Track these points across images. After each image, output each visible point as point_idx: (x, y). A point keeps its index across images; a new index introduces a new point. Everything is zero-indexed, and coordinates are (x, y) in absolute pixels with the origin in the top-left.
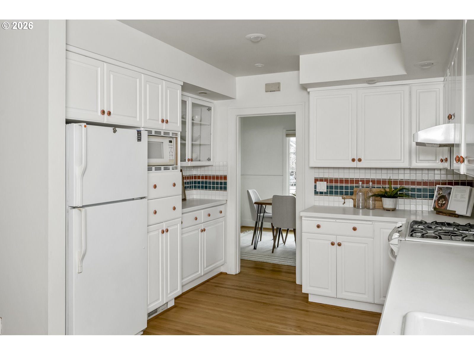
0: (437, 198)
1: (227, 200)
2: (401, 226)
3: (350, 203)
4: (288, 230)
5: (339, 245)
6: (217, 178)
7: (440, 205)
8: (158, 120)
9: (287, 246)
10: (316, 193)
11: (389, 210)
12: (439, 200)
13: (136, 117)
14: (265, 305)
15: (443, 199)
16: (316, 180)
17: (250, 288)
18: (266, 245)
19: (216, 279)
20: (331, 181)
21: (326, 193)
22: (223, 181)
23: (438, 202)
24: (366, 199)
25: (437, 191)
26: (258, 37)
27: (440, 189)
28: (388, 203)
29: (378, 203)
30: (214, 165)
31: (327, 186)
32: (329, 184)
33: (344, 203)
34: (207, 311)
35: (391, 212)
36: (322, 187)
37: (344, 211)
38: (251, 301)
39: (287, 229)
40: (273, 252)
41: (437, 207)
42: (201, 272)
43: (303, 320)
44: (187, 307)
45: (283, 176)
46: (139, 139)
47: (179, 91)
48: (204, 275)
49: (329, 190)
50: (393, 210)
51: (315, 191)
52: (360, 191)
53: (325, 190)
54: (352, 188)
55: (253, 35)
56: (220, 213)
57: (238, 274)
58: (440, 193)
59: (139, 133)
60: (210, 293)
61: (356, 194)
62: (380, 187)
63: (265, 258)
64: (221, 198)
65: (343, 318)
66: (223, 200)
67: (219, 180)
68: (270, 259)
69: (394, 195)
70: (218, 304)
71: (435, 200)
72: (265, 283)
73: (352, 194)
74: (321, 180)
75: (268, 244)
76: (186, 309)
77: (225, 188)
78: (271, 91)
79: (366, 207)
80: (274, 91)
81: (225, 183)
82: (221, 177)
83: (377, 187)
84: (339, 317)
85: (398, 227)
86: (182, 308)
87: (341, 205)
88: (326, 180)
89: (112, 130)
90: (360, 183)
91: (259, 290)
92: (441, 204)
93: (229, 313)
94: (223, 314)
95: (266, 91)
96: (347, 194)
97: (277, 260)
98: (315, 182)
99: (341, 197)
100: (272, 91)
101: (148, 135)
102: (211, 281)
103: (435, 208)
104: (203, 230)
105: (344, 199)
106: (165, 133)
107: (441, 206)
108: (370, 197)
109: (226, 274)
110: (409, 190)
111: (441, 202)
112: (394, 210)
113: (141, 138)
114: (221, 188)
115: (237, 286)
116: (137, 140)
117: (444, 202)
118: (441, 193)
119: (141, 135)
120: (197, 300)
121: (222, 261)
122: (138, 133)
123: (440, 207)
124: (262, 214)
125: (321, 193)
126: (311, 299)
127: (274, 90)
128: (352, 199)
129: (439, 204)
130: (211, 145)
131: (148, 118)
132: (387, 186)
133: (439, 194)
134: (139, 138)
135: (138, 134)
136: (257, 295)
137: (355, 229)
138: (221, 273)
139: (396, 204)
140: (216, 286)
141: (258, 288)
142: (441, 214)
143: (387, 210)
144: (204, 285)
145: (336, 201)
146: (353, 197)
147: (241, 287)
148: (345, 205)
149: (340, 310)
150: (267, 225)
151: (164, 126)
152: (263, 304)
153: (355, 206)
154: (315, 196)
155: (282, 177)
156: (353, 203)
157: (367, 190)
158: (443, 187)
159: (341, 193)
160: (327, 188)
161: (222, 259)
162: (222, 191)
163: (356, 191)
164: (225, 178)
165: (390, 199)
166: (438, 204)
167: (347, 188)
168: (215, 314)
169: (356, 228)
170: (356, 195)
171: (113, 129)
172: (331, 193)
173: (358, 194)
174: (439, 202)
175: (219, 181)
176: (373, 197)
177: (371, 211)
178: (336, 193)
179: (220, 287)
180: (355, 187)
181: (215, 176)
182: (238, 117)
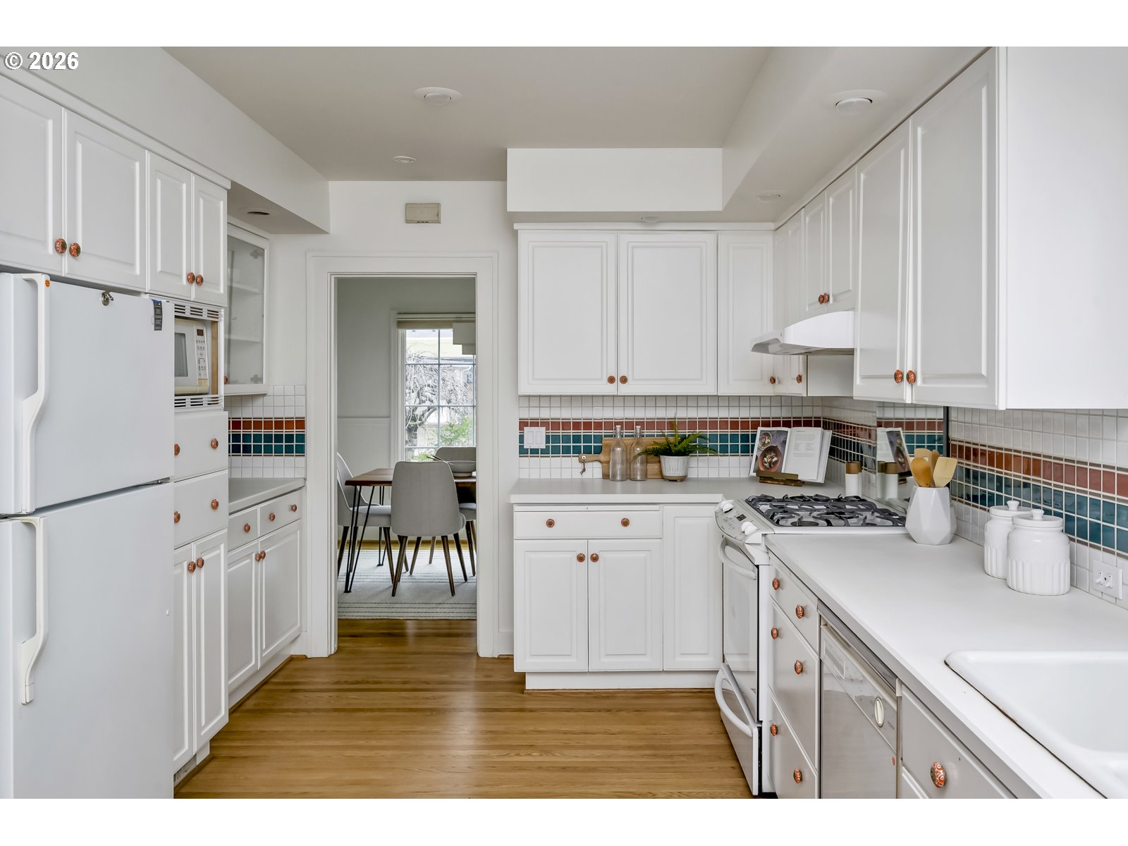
0: (761, 452)
1: (305, 479)
2: (731, 510)
3: (595, 470)
4: (419, 539)
5: (595, 558)
6: (279, 424)
7: (767, 465)
8: (180, 276)
9: (417, 578)
10: (523, 451)
11: (676, 481)
12: (764, 455)
13: (132, 265)
14: (434, 713)
15: (773, 454)
16: (523, 424)
17: (381, 683)
18: (368, 580)
19: (282, 673)
20: (555, 425)
21: (545, 452)
22: (295, 432)
23: (763, 459)
24: (629, 461)
25: (760, 439)
26: (445, 96)
27: (764, 434)
28: (672, 465)
29: (652, 468)
30: (270, 392)
31: (547, 437)
32: (551, 432)
33: (584, 470)
34: (304, 752)
35: (678, 483)
36: (536, 438)
37: (583, 487)
38: (398, 710)
39: (416, 539)
40: (393, 594)
41: (762, 469)
42: (255, 662)
43: (533, 731)
44: (243, 753)
45: (389, 417)
46: (158, 326)
47: (222, 203)
48: (262, 668)
49: (550, 444)
50: (681, 481)
51: (521, 448)
52: (618, 445)
53: (542, 445)
54: (598, 439)
55: (433, 91)
56: (292, 509)
57: (335, 653)
58: (766, 442)
59: (158, 307)
60: (287, 710)
61: (610, 450)
62: (654, 436)
63: (380, 610)
64: (289, 474)
65: (608, 711)
66: (295, 479)
67: (284, 430)
68: (393, 610)
69: (683, 449)
70: (324, 731)
71: (757, 456)
72: (409, 666)
73: (598, 451)
74: (535, 423)
75: (372, 577)
76: (245, 757)
77: (301, 450)
78: (419, 222)
79: (628, 476)
80: (427, 222)
81: (301, 438)
82: (289, 424)
83: (647, 436)
84: (600, 711)
85: (726, 512)
86: (232, 757)
87: (577, 475)
88: (544, 423)
89: (101, 299)
90: (618, 427)
91: (405, 683)
92: (770, 463)
93: (360, 748)
94: (349, 753)
95: (408, 221)
96: (588, 450)
97: (410, 610)
98: (521, 428)
99: (577, 458)
100: (423, 222)
101: (176, 317)
102: (274, 680)
103: (757, 471)
104: (261, 556)
105: (583, 462)
106: (194, 310)
107: (771, 467)
108: (635, 458)
109: (305, 658)
110: (706, 439)
111: (769, 460)
112: (683, 479)
113: (161, 322)
114: (289, 450)
115: (346, 682)
116: (153, 326)
117: (775, 459)
118: (769, 443)
119: (161, 314)
120: (262, 731)
121: (295, 629)
122: (155, 308)
123: (768, 469)
124: (363, 509)
125: (534, 452)
126: (531, 683)
127: (427, 220)
128: (600, 461)
129: (766, 463)
130: (262, 343)
131: (159, 269)
132: (667, 432)
133: (764, 444)
134: (158, 323)
135: (155, 311)
136: (403, 694)
137: (625, 523)
138: (292, 659)
139: (687, 467)
140: (294, 691)
141: (399, 680)
142: (769, 482)
143: (670, 480)
144: (260, 694)
145: (566, 467)
146: (602, 457)
147: (358, 683)
148: (587, 475)
149: (596, 697)
150: (372, 532)
151: (193, 292)
152: (429, 713)
153: (606, 476)
154: (521, 458)
155: (388, 419)
156: (601, 469)
157: (632, 441)
158: (771, 431)
159: (577, 451)
160: (547, 442)
161: (296, 623)
162: (293, 458)
163: (607, 445)
164: (301, 423)
165: (678, 457)
166: (763, 463)
167: (587, 438)
168: (328, 757)
169: (628, 520)
170: (610, 452)
171: (103, 294)
172: (556, 451)
173: (613, 450)
174: (765, 459)
175: (284, 432)
176: (644, 456)
177: (639, 483)
178: (566, 451)
179: (305, 691)
180: (605, 436)
181: (273, 420)
182: (333, 277)
